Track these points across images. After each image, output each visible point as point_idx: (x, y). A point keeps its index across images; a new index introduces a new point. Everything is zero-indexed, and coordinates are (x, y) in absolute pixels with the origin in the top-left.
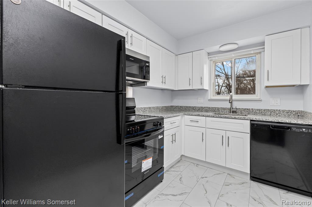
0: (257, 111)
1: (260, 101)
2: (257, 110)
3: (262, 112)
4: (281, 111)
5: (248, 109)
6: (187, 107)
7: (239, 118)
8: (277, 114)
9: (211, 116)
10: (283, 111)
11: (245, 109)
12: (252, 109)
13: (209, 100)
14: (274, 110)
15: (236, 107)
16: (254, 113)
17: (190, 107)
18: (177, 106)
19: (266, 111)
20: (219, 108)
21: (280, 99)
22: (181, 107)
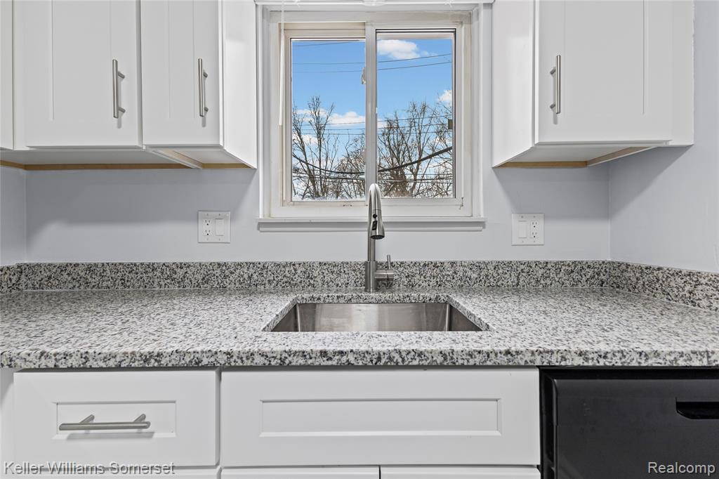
0: (469, 273)
1: (481, 228)
2: (472, 266)
3: (487, 276)
4: (549, 266)
5: (435, 266)
6: (132, 268)
7: (478, 360)
8: (538, 281)
9: (259, 360)
10: (558, 266)
11: (425, 265)
12: (453, 264)
13: (262, 225)
14: (529, 264)
15: (389, 257)
16: (461, 279)
17: (152, 267)
18: (63, 268)
19: (500, 271)
20: (311, 265)
21: (542, 215)
22: (90, 268)
